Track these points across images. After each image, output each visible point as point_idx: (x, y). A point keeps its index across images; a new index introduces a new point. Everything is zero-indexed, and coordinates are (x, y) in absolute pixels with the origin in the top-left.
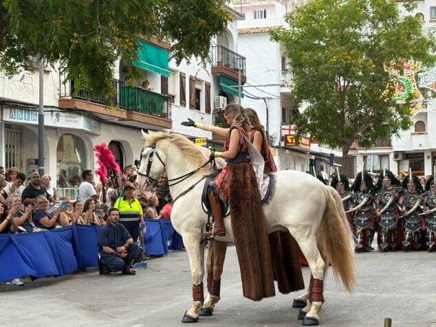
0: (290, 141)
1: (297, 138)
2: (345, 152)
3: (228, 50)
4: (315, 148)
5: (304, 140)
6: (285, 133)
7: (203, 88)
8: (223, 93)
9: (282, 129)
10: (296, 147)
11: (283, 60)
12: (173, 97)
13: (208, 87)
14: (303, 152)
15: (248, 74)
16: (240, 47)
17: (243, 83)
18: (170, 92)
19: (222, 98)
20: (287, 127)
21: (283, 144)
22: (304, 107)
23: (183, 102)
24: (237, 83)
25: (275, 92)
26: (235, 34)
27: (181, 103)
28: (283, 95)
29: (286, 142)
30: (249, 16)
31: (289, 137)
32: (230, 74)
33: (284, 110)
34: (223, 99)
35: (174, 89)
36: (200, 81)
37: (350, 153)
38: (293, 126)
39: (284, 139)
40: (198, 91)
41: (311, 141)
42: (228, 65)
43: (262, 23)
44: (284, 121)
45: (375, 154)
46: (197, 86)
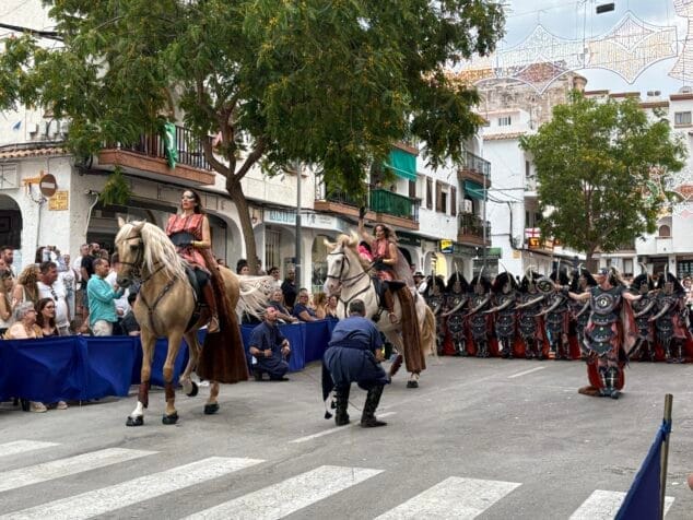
0: (533, 243)
1: (541, 241)
2: (589, 255)
3: (473, 155)
4: (558, 250)
5: (547, 243)
6: (528, 236)
7: (449, 192)
8: (467, 197)
9: (525, 232)
10: (540, 250)
11: (527, 163)
12: (420, 200)
13: (453, 190)
14: (546, 255)
15: (492, 179)
16: (485, 152)
17: (488, 187)
18: (417, 195)
19: (467, 201)
20: (531, 230)
21: (526, 247)
22: (549, 211)
23: (429, 206)
24: (482, 187)
25: (519, 195)
26: (480, 141)
27: (428, 207)
28: (526, 198)
29: (530, 244)
30: (494, 122)
31: (532, 240)
32: (475, 178)
33: (527, 214)
34: (468, 203)
35: (421, 192)
36: (446, 185)
37: (594, 256)
38: (537, 229)
39: (527, 241)
40: (444, 195)
41: (554, 244)
42: (473, 170)
43: (506, 130)
44: (527, 224)
45: (619, 258)
46: (444, 190)
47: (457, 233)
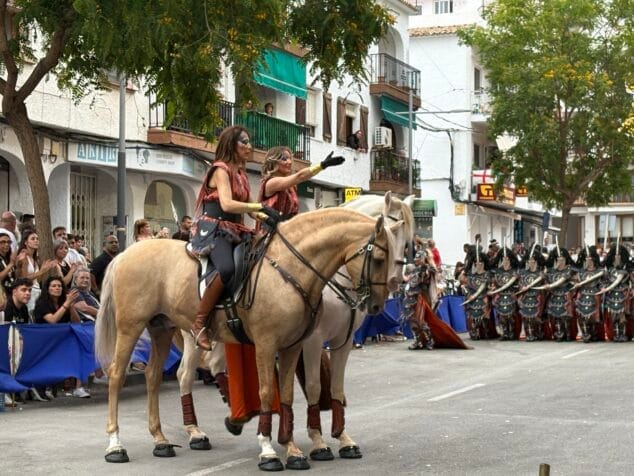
0: (484, 193)
1: (498, 188)
2: (566, 211)
3: (395, 60)
4: (522, 203)
5: (507, 193)
6: (479, 180)
7: (357, 115)
8: (385, 123)
9: (473, 176)
10: (494, 203)
11: (477, 73)
12: (313, 128)
13: (364, 113)
14: (504, 210)
15: (423, 95)
16: (412, 55)
17: (416, 108)
18: (309, 120)
19: (384, 130)
20: (481, 172)
21: (474, 197)
22: (506, 142)
23: (327, 136)
24: (407, 108)
25: (464, 121)
26: (405, 37)
27: (325, 138)
28: (475, 125)
29: (480, 194)
30: (428, 9)
31: (483, 188)
32: (396, 94)
33: (476, 149)
34: (386, 132)
35: (314, 116)
36: (353, 105)
37: (573, 211)
38: (489, 172)
39: (476, 189)
40: (350, 120)
41: (516, 193)
42: (394, 82)
43: (447, 20)
44: (477, 164)
45: (611, 214)
46: (349, 113)
47: (369, 178)
